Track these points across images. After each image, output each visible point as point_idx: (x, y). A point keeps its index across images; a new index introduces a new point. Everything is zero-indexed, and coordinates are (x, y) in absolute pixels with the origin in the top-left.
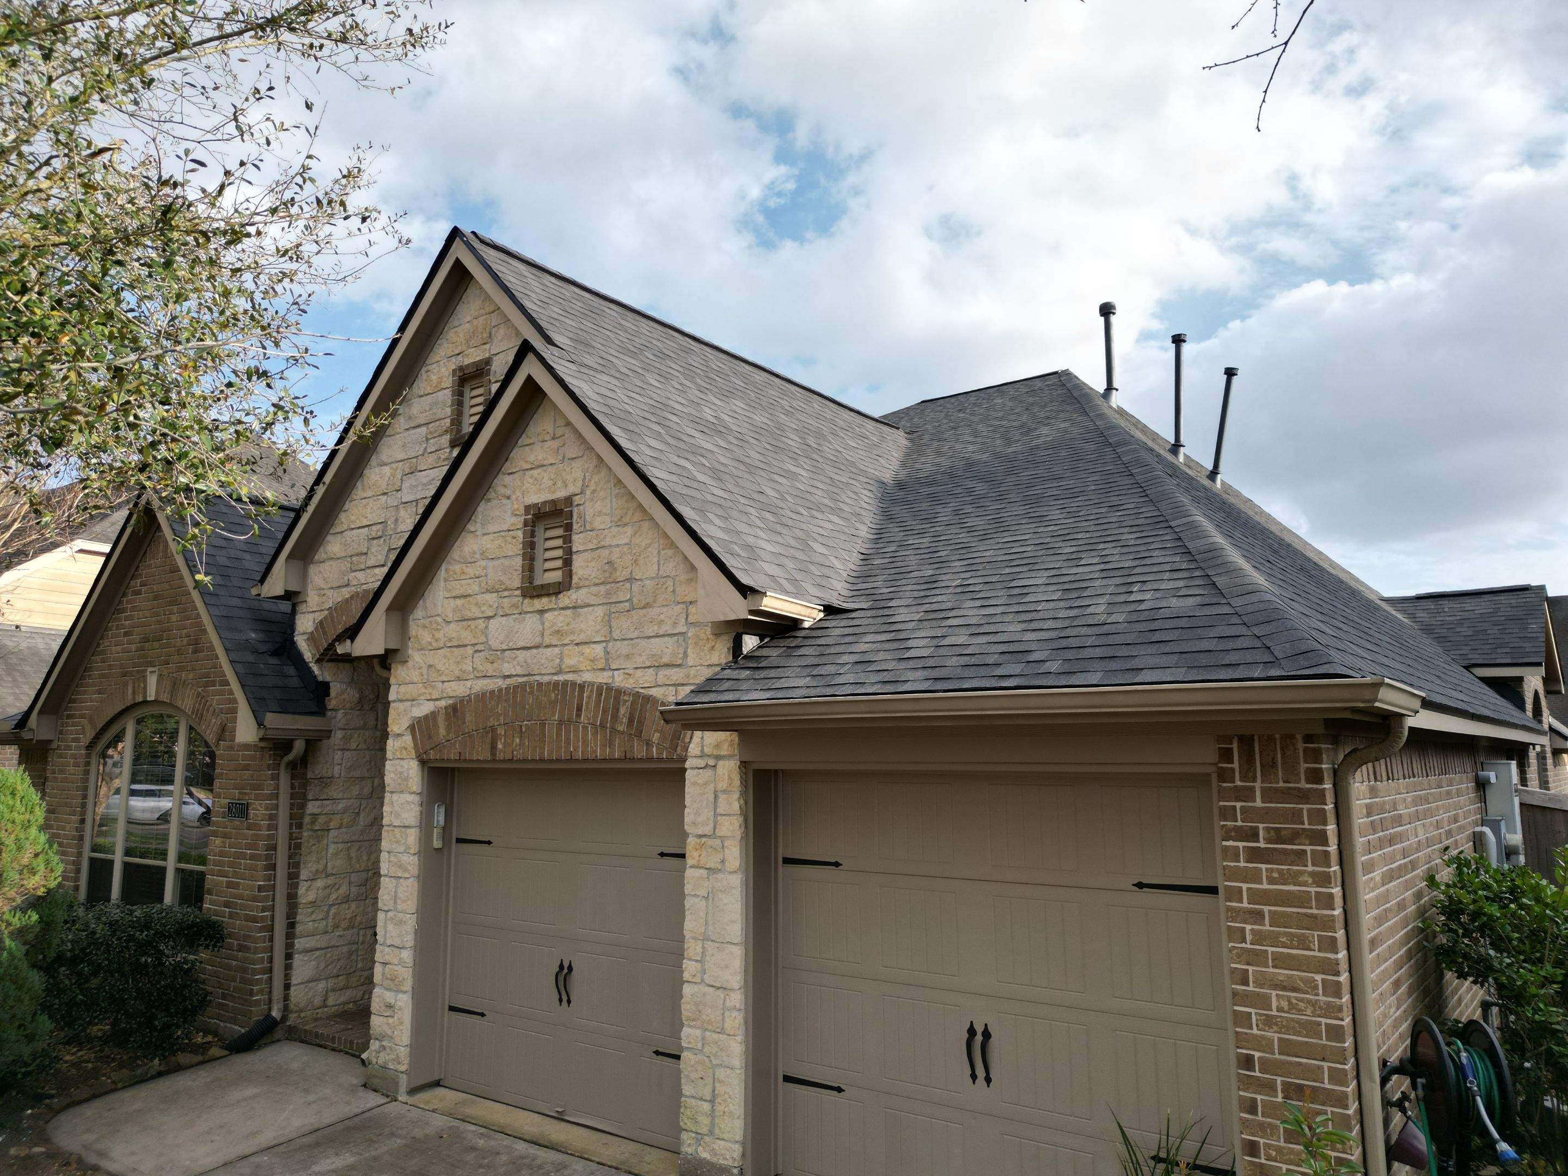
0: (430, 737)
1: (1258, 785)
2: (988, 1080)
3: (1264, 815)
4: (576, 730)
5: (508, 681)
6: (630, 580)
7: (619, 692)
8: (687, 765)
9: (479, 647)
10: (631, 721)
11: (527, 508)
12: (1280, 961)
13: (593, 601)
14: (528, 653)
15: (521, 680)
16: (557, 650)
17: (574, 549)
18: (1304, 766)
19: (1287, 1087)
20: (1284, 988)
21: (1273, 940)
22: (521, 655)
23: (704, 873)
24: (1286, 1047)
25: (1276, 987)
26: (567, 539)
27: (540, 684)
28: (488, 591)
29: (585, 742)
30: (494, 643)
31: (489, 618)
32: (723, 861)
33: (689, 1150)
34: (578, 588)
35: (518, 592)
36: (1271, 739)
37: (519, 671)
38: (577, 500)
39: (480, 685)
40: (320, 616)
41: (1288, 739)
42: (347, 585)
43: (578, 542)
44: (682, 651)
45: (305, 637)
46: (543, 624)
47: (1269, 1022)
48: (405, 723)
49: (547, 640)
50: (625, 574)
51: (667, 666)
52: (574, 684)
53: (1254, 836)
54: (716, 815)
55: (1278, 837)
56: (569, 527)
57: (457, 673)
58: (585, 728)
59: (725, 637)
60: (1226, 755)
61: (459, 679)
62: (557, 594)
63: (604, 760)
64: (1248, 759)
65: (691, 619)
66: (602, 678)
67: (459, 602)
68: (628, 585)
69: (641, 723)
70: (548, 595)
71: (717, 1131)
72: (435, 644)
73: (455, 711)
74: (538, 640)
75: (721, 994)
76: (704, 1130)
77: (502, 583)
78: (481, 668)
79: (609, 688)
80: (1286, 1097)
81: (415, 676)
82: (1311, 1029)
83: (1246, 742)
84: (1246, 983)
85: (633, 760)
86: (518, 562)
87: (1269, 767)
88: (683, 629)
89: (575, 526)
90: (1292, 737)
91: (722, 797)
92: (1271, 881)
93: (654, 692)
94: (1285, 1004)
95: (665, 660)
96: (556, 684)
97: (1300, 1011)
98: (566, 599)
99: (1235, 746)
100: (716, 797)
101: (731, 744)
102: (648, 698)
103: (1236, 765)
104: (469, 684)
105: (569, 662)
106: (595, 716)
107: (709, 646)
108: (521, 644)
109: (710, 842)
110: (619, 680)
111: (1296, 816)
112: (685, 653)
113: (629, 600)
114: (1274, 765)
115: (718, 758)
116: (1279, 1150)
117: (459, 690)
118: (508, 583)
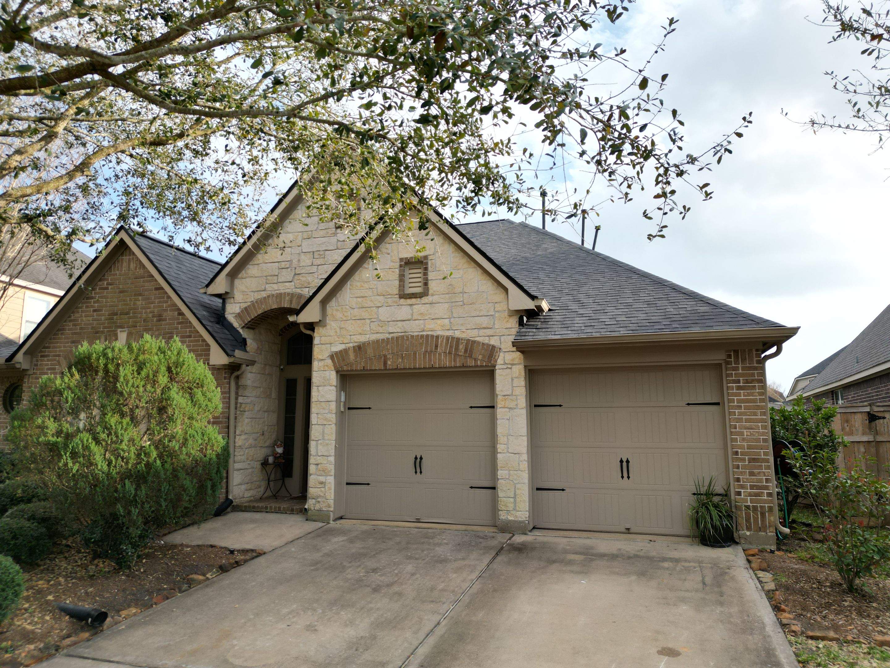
0: (344, 360)
1: (740, 366)
2: (628, 477)
3: (742, 375)
4: (435, 355)
5: (392, 335)
6: (463, 293)
7: (458, 339)
8: (497, 368)
9: (373, 320)
10: (466, 351)
11: (401, 260)
12: (747, 421)
13: (441, 301)
14: (404, 323)
15: (400, 334)
16: (422, 321)
17: (429, 278)
18: (755, 359)
19: (749, 459)
20: (749, 429)
21: (745, 414)
22: (400, 324)
23: (508, 410)
24: (749, 447)
25: (746, 428)
26: (425, 274)
27: (413, 336)
28: (378, 295)
29: (439, 360)
30: (381, 318)
31: (379, 307)
32: (517, 405)
33: (504, 518)
34: (432, 295)
35: (397, 296)
36: (744, 351)
37: (399, 330)
38: (430, 258)
39: (374, 337)
40: (244, 305)
41: (750, 351)
42: (265, 290)
43: (431, 276)
44: (492, 322)
45: (234, 315)
46: (412, 310)
47: (743, 440)
48: (327, 354)
49: (415, 317)
50: (460, 290)
51: (485, 328)
52: (432, 336)
53: (739, 382)
54: (513, 387)
55: (747, 382)
56: (426, 269)
57: (360, 331)
58: (440, 354)
59: (515, 317)
60: (729, 356)
61: (360, 334)
62: (420, 297)
63: (449, 367)
64: (737, 357)
65: (496, 309)
66: (449, 333)
67: (359, 300)
68: (461, 295)
69: (471, 351)
70: (416, 298)
71: (517, 508)
72: (345, 319)
73: (360, 348)
74: (410, 317)
75: (517, 456)
76: (511, 509)
77: (387, 292)
78: (375, 329)
79: (453, 338)
80: (749, 462)
81: (332, 333)
82: (758, 440)
83: (736, 352)
84: (736, 428)
85: (467, 367)
86: (397, 283)
87: (744, 360)
88: (493, 313)
89: (430, 269)
90: (751, 350)
91: (515, 380)
92: (744, 396)
93: (477, 339)
94: (749, 434)
95: (484, 326)
96: (422, 336)
97: (754, 435)
98: (425, 300)
99: (732, 353)
100: (512, 380)
101: (520, 359)
102: (474, 342)
103: (733, 360)
104: (368, 336)
105: (428, 327)
106: (446, 349)
107: (506, 320)
108: (399, 319)
109: (510, 397)
110: (457, 334)
111: (753, 375)
112: (494, 323)
113: (463, 301)
114: (745, 359)
115: (512, 364)
116: (747, 479)
117: (363, 339)
118: (391, 292)
